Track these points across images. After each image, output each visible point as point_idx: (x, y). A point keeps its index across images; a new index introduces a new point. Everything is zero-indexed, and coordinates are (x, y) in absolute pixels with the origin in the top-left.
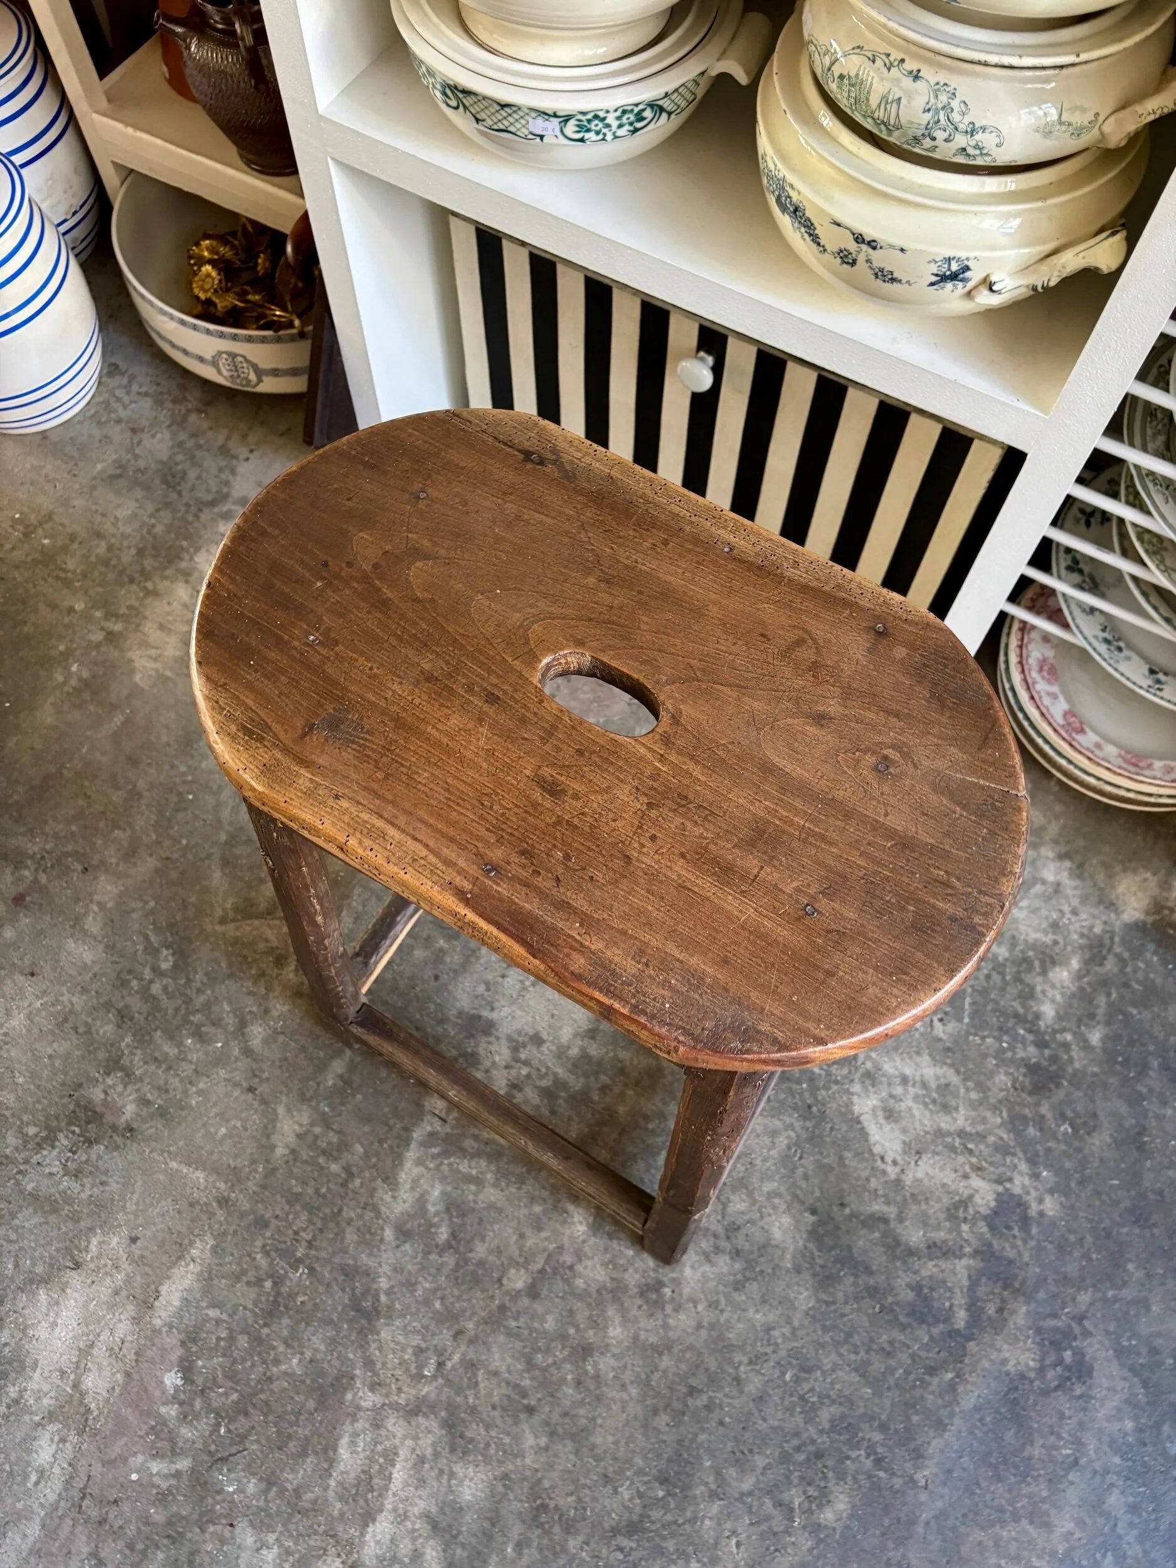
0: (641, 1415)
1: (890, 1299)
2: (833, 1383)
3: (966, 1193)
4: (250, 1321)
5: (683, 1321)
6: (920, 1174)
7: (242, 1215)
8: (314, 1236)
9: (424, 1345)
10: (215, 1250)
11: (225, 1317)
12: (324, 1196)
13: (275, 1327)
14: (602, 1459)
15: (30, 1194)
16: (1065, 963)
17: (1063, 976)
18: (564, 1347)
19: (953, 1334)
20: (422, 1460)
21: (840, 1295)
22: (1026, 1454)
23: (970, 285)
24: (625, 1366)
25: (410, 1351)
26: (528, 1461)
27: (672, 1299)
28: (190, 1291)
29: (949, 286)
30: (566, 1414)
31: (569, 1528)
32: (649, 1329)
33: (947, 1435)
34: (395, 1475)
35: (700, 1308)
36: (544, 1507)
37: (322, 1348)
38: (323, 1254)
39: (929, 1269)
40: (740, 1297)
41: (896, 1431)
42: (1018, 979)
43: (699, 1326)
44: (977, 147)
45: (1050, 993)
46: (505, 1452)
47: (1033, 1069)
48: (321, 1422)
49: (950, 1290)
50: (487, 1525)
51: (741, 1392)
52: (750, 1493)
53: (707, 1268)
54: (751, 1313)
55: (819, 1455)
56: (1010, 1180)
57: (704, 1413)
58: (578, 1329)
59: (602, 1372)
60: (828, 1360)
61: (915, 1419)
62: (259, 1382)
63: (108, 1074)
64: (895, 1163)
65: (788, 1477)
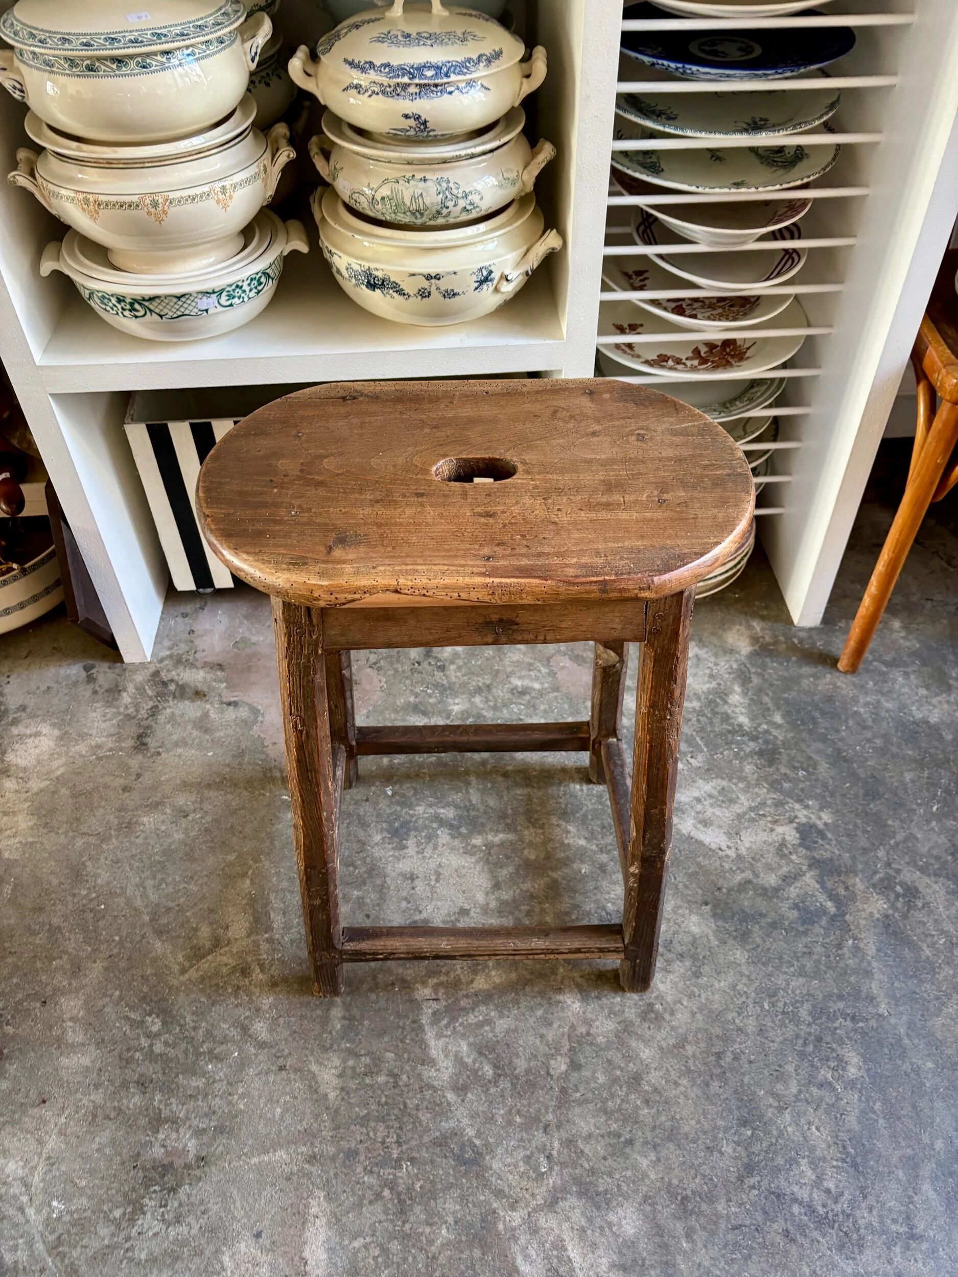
0: (699, 1093)
1: (786, 923)
2: (793, 992)
3: (780, 838)
4: (391, 1228)
5: (681, 1018)
6: (747, 845)
7: (333, 1159)
8: (398, 1136)
9: (528, 1153)
10: (328, 1198)
11: (368, 1239)
12: (386, 1103)
13: (412, 1219)
14: (699, 1139)
15: (146, 1261)
16: (732, 691)
17: (736, 697)
18: (621, 1087)
19: (833, 918)
20: (583, 1230)
21: (758, 940)
22: (924, 958)
23: (495, 282)
24: (667, 1070)
25: (521, 1163)
26: (653, 1177)
27: (665, 1009)
28: (328, 1240)
29: (485, 286)
30: (654, 1128)
31: (711, 1199)
32: (664, 1037)
33: (876, 977)
34: (572, 1255)
35: (685, 1003)
36: (685, 1198)
37: (458, 1207)
38: (414, 1143)
39: (793, 891)
40: (703, 980)
41: (849, 994)
42: (715, 713)
43: (693, 1014)
44: (471, 204)
45: (737, 710)
46: (634, 1182)
47: (761, 753)
48: (494, 1260)
49: (813, 895)
50: (657, 1240)
51: (747, 1035)
52: (800, 1092)
53: (671, 977)
54: (717, 985)
55: (819, 1039)
56: (796, 817)
57: (736, 1064)
58: (621, 1069)
59: (657, 1085)
60: (780, 981)
61: (853, 979)
62: (427, 1266)
63: (158, 1132)
64: (729, 847)
65: (813, 1066)
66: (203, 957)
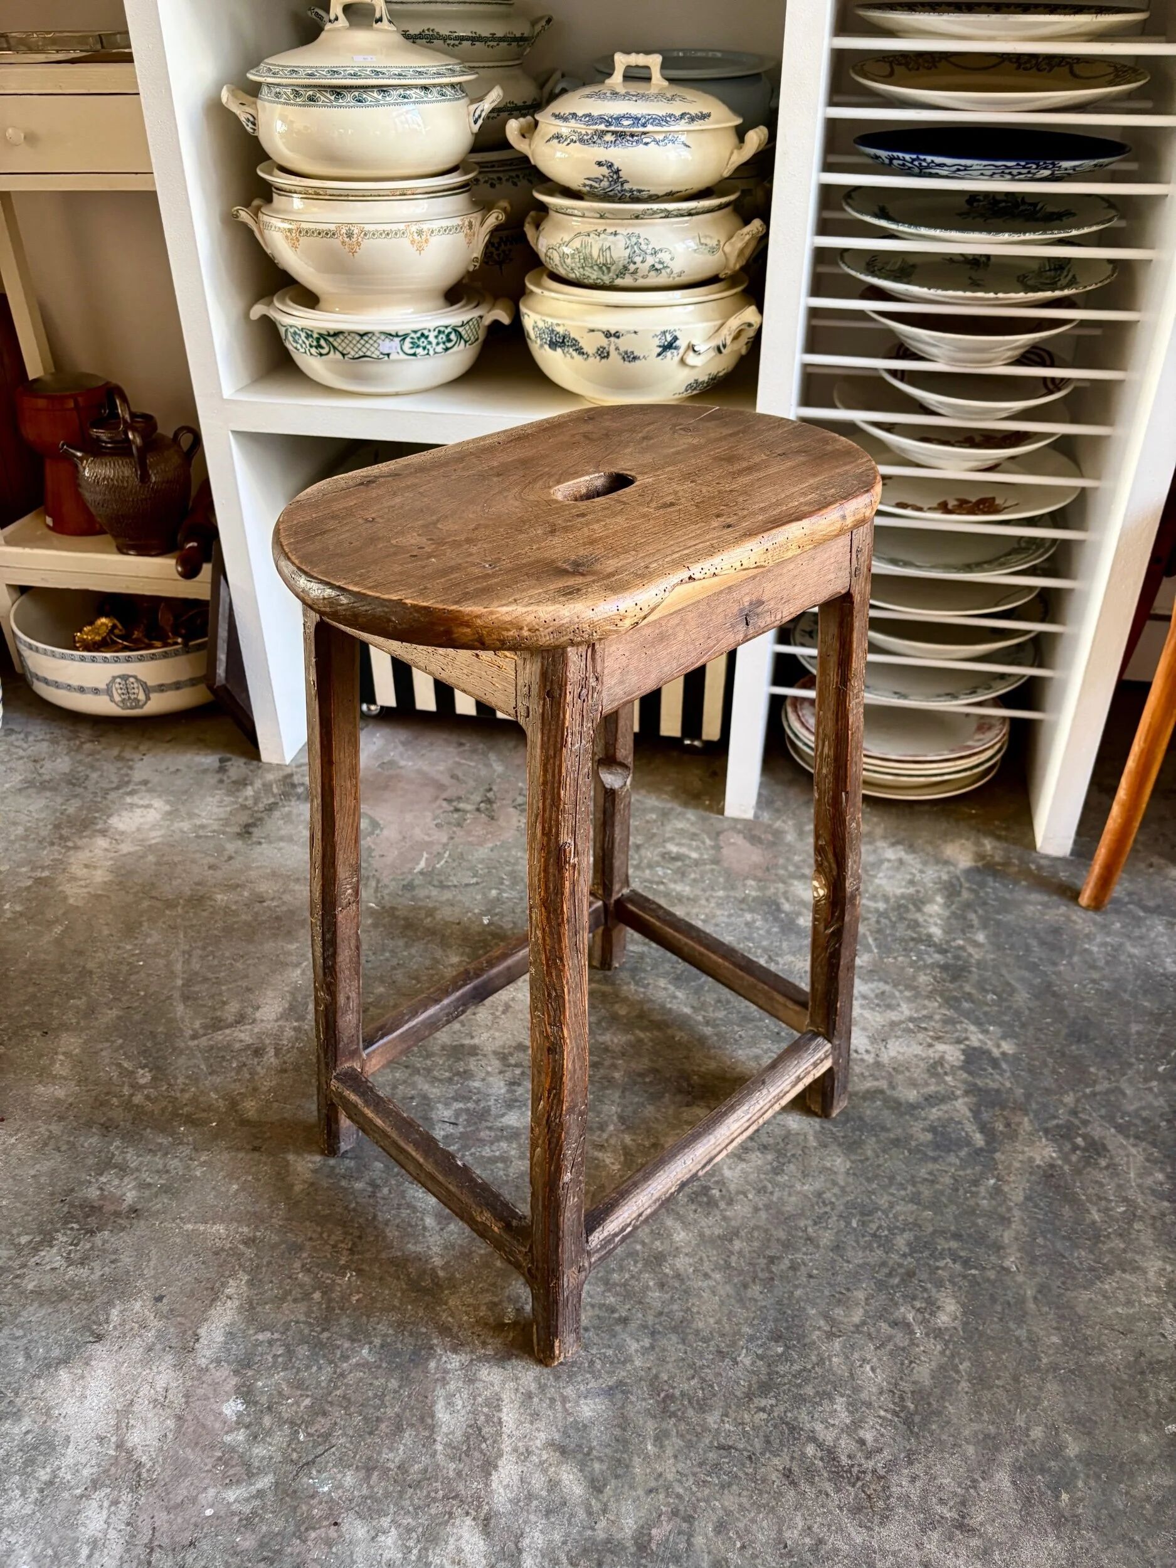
0: (731, 1292)
1: (913, 1143)
2: (895, 1217)
3: (937, 1056)
4: (306, 1331)
5: (740, 1210)
6: (893, 1054)
7: (274, 1247)
8: (354, 1244)
9: (496, 1300)
10: (251, 1283)
11: (276, 1336)
12: (354, 1210)
13: (335, 1329)
14: (712, 1338)
15: (32, 1292)
16: (931, 901)
17: (936, 908)
18: (636, 1262)
19: (978, 1152)
20: (529, 1396)
21: (869, 1153)
22: (1088, 1221)
23: (682, 351)
24: (701, 1259)
25: (484, 1308)
26: (638, 1363)
27: (723, 1197)
28: (232, 1324)
29: (669, 354)
30: (661, 1314)
31: (703, 1407)
32: (711, 1225)
33: (1014, 1226)
34: (505, 1418)
35: (750, 1196)
36: (671, 1397)
37: (391, 1331)
38: (368, 1255)
39: (935, 1113)
40: (782, 1179)
41: (970, 1235)
42: (901, 918)
43: (756, 1210)
44: (660, 262)
45: (931, 920)
46: (612, 1363)
47: (945, 968)
48: (409, 1396)
49: (959, 1123)
50: (617, 1432)
51: (818, 1247)
52: (864, 1323)
53: (744, 1165)
54: (798, 1187)
55: (911, 1274)
56: (967, 1039)
57: (791, 1273)
58: (643, 1244)
59: (682, 1271)
60: (883, 1201)
61: (980, 1221)
62: (331, 1381)
63: (101, 1174)
64: (867, 1051)
65: (892, 1300)
66: (220, 1029)
